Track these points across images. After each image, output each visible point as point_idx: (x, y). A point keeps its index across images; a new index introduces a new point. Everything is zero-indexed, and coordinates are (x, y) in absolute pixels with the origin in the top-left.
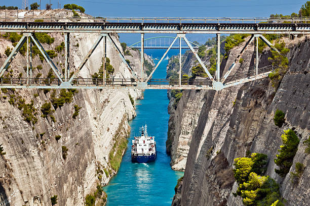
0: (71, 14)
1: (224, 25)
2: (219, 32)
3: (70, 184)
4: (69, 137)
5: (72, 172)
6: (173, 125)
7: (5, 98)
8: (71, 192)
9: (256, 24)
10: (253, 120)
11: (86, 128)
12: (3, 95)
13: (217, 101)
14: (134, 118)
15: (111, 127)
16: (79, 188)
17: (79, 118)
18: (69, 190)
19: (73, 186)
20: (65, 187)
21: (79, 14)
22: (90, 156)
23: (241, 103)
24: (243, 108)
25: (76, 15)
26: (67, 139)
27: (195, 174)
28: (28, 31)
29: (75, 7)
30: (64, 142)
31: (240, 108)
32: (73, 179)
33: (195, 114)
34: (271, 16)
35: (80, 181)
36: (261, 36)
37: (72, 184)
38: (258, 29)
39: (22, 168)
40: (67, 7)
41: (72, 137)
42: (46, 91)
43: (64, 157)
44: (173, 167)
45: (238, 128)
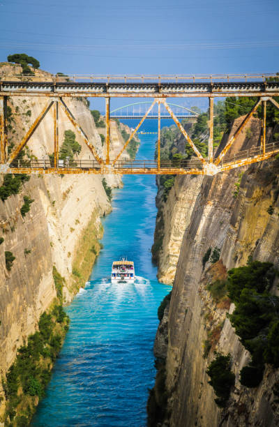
0: (19, 70)
1: (220, 85)
2: (213, 95)
3: (16, 304)
4: (15, 240)
5: (19, 288)
8: (18, 315)
9: (263, 83)
10: (259, 216)
11: (40, 228)
13: (215, 190)
15: (76, 227)
16: (30, 310)
17: (30, 214)
18: (14, 312)
19: (21, 307)
20: (9, 308)
21: (32, 69)
22: (46, 266)
23: (246, 192)
24: (247, 200)
25: (26, 72)
26: (12, 242)
27: (186, 289)
30: (9, 246)
31: (244, 200)
32: (21, 298)
35: (30, 300)
36: (271, 99)
37: (20, 304)
38: (267, 89)
41: (20, 239)
43: (9, 268)
44: (160, 280)
45: (240, 227)
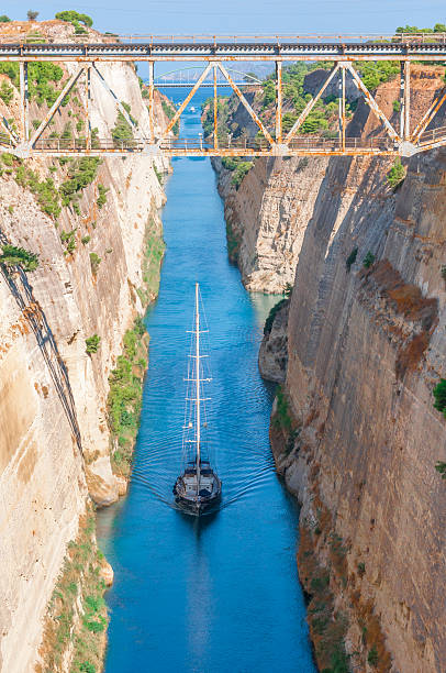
0: (72, 30)
3: (103, 317)
4: (97, 239)
5: (105, 298)
6: (235, 215)
7: (9, 173)
8: (106, 329)
11: (114, 224)
12: (6, 168)
13: (356, 175)
14: (163, 205)
15: (138, 221)
16: (115, 323)
17: (105, 207)
18: (103, 327)
19: (108, 320)
20: (99, 322)
21: (85, 28)
25: (79, 32)
28: (87, 59)
29: (76, 17)
30: (92, 247)
32: (107, 309)
33: (283, 198)
34: (398, 31)
35: (114, 311)
37: (107, 317)
39: (44, 292)
40: (63, 17)
41: (100, 238)
42: (63, 162)
43: (95, 274)
45: (419, 220)
